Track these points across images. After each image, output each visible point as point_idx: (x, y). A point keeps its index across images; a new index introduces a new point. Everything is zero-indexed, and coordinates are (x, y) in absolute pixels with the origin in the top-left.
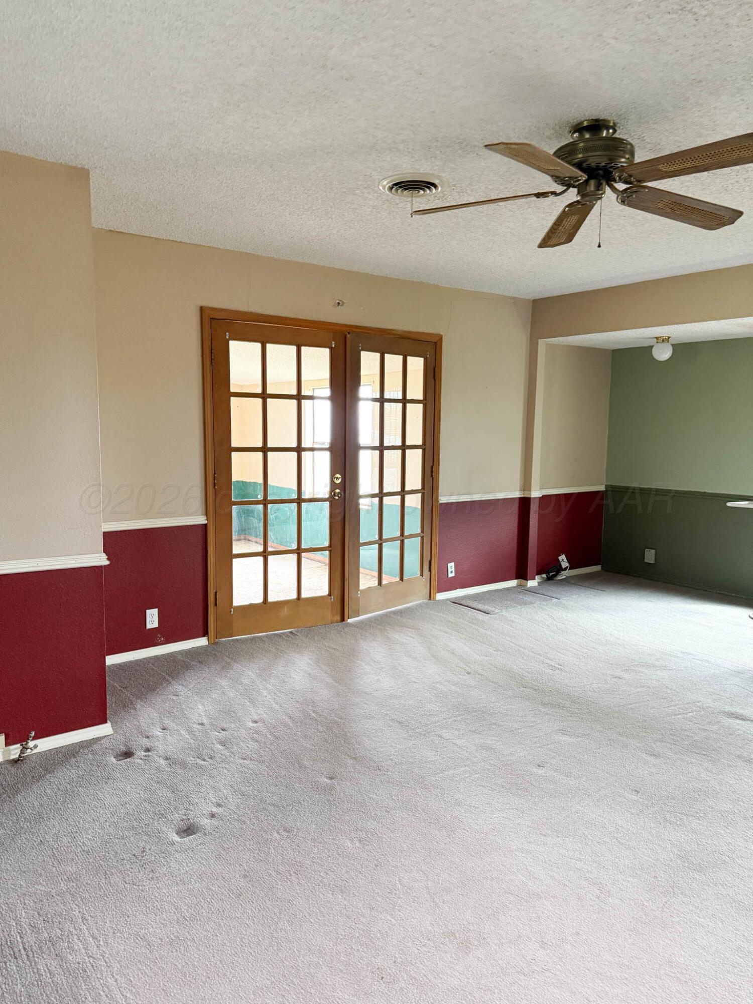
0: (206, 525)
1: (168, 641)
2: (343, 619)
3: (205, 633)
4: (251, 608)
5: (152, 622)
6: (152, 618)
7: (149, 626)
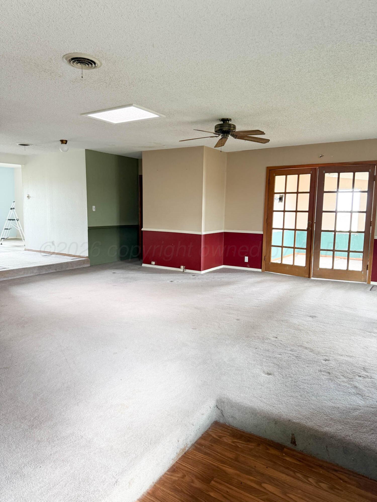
0: (262, 235)
1: (251, 267)
2: (309, 277)
3: (261, 268)
4: (276, 264)
5: (246, 261)
6: (246, 259)
7: (245, 261)
